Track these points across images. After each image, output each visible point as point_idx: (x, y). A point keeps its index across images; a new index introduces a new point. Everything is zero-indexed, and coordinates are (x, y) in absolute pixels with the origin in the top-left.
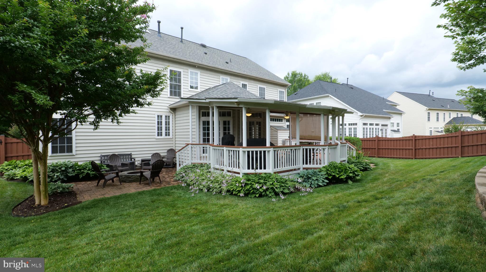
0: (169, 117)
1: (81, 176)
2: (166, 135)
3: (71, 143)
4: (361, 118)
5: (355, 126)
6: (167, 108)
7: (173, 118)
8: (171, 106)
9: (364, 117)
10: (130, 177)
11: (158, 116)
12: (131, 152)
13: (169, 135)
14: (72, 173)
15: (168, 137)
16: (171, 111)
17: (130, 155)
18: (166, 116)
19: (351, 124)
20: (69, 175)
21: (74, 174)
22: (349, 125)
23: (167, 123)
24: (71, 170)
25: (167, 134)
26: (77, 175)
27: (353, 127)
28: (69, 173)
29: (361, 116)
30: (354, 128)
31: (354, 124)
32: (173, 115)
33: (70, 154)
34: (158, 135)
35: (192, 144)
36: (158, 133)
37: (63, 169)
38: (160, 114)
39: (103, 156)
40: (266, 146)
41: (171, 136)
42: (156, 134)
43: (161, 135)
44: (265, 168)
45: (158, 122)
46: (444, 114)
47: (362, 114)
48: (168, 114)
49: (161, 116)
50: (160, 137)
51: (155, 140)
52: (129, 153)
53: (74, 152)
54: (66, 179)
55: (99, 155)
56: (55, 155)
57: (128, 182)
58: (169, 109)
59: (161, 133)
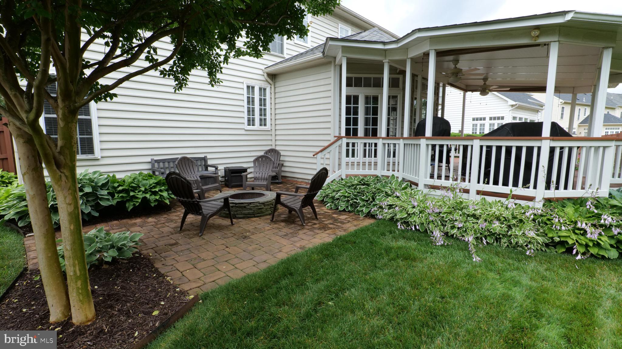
0: (265, 89)
1: (130, 206)
2: (261, 125)
3: (91, 133)
4: (512, 110)
5: (500, 121)
6: (261, 72)
7: (271, 93)
8: (269, 70)
9: (516, 108)
10: (245, 207)
11: (248, 87)
12: (205, 155)
13: (265, 125)
14: (108, 200)
15: (263, 128)
16: (269, 80)
17: (205, 159)
18: (260, 89)
20: (102, 203)
21: (114, 202)
23: (263, 102)
24: (105, 192)
25: (263, 122)
26: (121, 204)
28: (101, 199)
29: (512, 106)
32: (271, 88)
33: (90, 156)
34: (249, 125)
35: (348, 138)
36: (249, 120)
37: (88, 190)
38: (251, 83)
39: (156, 161)
41: (268, 127)
42: (246, 121)
43: (254, 124)
45: (248, 98)
46: (580, 109)
47: (514, 103)
48: (264, 85)
49: (253, 88)
50: (251, 127)
51: (243, 132)
52: (202, 156)
53: (98, 153)
54: (97, 214)
55: (149, 159)
57: (240, 218)
58: (265, 75)
59: (253, 120)
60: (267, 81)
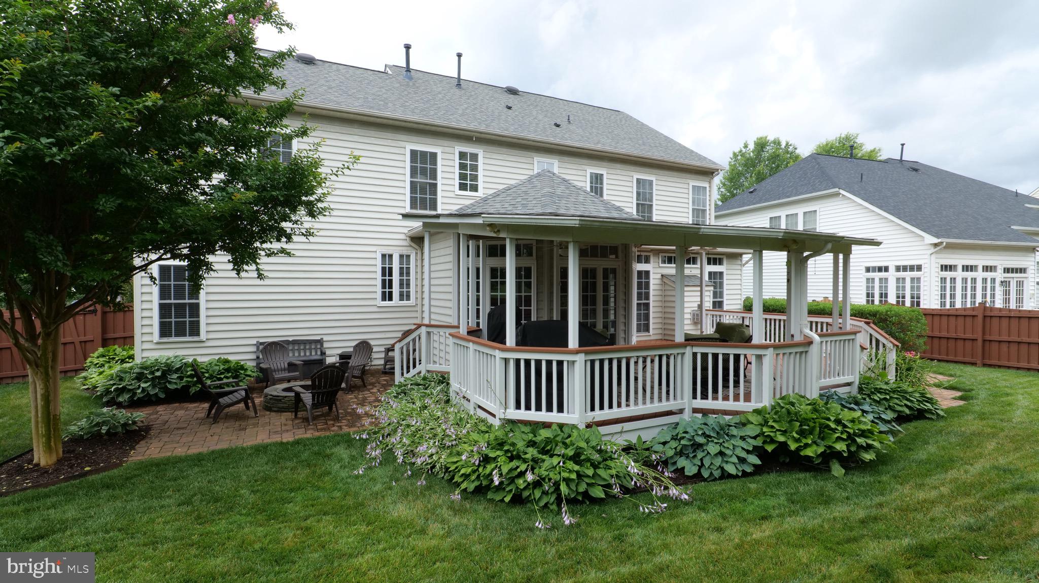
0: (408, 256)
1: (193, 390)
2: (401, 299)
3: (198, 316)
4: (936, 252)
5: (915, 274)
6: (403, 237)
7: (416, 260)
8: (413, 233)
9: (945, 248)
10: (280, 400)
11: (384, 256)
12: (322, 337)
13: (408, 298)
14: (176, 383)
15: (405, 303)
16: (413, 244)
17: (320, 342)
18: (401, 256)
19: (905, 269)
20: (169, 386)
21: (179, 387)
22: (898, 269)
23: (405, 272)
24: (175, 376)
25: (406, 296)
26: (186, 388)
27: (908, 275)
28: (170, 383)
29: (936, 245)
30: (912, 279)
31: (912, 268)
32: (416, 253)
33: (196, 339)
34: (384, 299)
35: (427, 326)
36: (384, 293)
37: (158, 374)
38: (387, 251)
39: (262, 344)
40: (567, 346)
41: (412, 301)
42: (379, 295)
43: (391, 299)
44: (560, 409)
45: (384, 269)
47: (936, 241)
48: (405, 252)
49: (391, 256)
50: (387, 303)
51: (376, 309)
52: (318, 338)
53: (203, 335)
54: (162, 396)
55: (254, 342)
56: (165, 340)
57: (275, 411)
58: (408, 238)
59: (391, 294)
60: (411, 246)
